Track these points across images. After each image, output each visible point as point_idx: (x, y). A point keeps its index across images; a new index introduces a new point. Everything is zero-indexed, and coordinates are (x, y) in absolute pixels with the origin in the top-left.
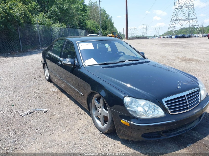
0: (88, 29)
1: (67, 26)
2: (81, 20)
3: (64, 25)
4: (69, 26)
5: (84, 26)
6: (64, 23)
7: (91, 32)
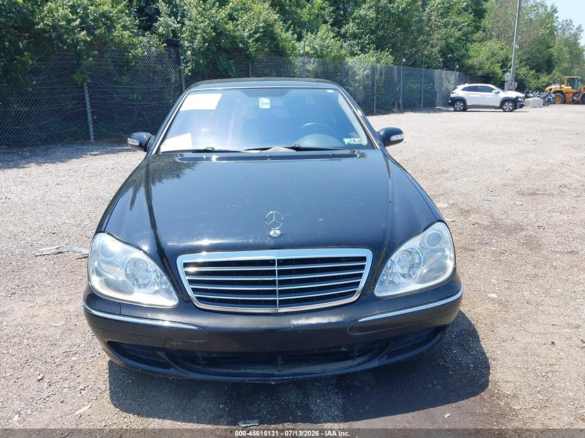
0: (472, 67)
1: (397, 61)
2: (452, 40)
3: (387, 58)
4: (404, 60)
5: (458, 60)
6: (388, 51)
7: (481, 76)
